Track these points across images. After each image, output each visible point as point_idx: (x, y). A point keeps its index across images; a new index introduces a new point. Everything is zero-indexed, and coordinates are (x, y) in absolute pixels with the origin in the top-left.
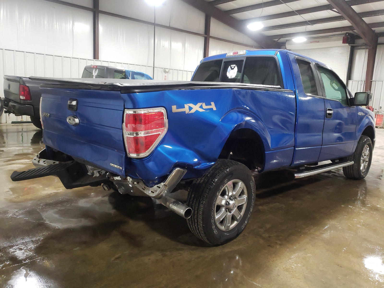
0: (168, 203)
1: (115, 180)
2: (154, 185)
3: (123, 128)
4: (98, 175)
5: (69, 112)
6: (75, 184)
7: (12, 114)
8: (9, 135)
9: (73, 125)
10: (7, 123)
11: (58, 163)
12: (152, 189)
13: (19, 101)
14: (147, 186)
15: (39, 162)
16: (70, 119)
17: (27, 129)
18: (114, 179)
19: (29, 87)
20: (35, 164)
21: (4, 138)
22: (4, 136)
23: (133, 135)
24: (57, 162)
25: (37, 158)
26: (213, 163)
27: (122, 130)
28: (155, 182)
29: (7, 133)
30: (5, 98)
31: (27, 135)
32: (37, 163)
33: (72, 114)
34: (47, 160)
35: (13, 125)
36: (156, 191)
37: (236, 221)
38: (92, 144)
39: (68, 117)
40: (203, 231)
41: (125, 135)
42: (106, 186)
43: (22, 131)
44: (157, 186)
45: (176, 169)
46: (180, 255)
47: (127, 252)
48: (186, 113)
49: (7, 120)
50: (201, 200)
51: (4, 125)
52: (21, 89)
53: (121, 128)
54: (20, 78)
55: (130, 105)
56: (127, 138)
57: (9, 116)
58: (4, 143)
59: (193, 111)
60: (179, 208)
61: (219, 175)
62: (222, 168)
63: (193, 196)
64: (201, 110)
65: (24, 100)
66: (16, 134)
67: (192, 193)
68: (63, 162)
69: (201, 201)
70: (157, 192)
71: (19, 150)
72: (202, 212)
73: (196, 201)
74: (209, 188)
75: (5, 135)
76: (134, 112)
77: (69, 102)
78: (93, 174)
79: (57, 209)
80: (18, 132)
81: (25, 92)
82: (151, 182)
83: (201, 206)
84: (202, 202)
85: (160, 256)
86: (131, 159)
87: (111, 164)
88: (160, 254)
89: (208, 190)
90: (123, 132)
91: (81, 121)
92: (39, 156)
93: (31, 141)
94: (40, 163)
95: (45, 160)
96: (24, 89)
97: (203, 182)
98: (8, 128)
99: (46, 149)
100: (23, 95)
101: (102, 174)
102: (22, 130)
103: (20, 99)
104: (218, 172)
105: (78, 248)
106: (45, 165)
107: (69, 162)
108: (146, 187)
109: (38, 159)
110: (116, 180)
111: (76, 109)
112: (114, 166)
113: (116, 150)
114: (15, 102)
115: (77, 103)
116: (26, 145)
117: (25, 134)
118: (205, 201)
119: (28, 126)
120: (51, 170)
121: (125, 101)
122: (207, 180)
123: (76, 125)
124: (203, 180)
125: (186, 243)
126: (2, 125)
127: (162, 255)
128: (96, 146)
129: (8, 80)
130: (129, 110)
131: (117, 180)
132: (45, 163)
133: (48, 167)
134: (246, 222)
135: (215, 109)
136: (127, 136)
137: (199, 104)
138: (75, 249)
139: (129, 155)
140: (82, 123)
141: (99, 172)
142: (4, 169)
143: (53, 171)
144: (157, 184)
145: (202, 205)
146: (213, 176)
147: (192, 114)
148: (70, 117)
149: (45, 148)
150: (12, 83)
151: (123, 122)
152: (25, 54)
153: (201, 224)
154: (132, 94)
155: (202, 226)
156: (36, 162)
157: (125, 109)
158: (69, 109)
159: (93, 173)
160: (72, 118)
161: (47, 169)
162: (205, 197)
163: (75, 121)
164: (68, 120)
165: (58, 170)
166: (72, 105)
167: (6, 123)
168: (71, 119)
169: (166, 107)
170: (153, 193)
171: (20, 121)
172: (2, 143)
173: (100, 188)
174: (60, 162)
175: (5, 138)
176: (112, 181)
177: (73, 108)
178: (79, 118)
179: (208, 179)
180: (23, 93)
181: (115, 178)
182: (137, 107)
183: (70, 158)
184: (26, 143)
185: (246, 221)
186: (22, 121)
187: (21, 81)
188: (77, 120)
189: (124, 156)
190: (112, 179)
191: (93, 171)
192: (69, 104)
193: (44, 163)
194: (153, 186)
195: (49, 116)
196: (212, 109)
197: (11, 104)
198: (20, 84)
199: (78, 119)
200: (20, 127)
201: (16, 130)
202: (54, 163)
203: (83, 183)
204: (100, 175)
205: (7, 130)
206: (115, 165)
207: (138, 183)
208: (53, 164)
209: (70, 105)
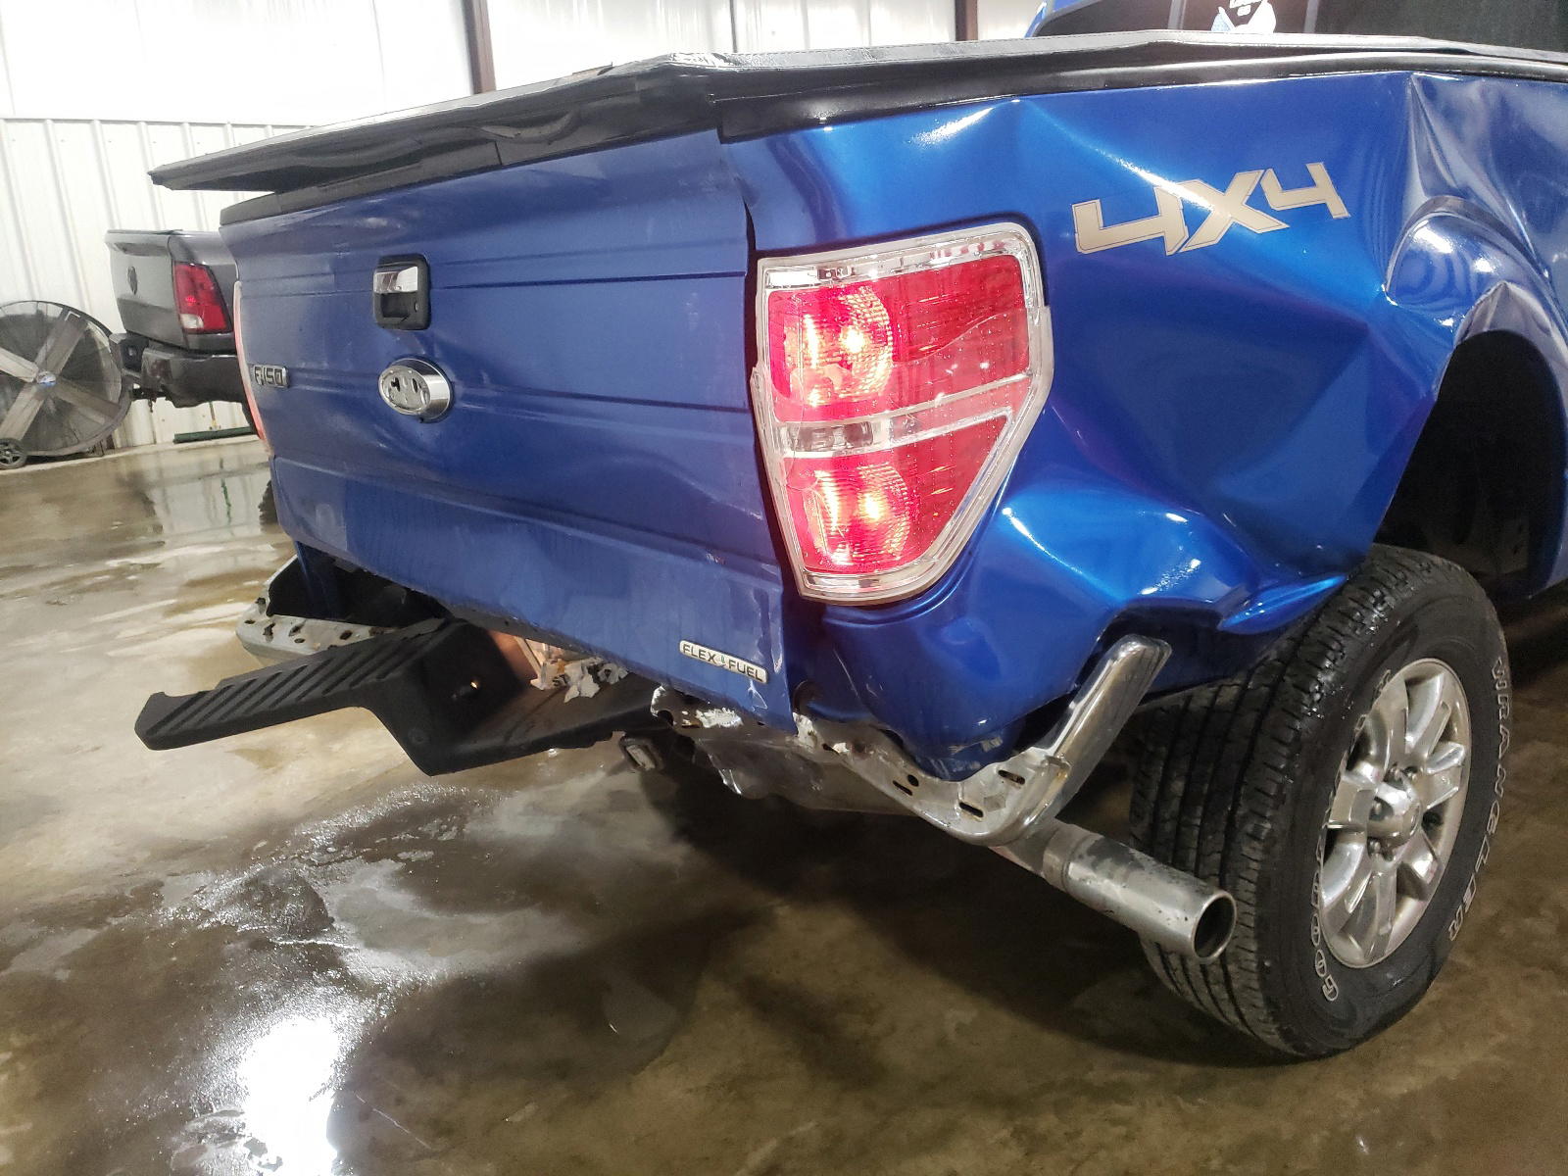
0: (1051, 859)
1: (707, 726)
2: (977, 765)
3: (756, 405)
4: (590, 688)
5: (387, 339)
6: (469, 747)
7: (161, 400)
8: (171, 490)
9: (422, 419)
10: (158, 441)
11: (368, 636)
12: (965, 791)
13: (181, 342)
14: (932, 772)
15: (269, 632)
16: (396, 384)
17: (240, 458)
18: (698, 726)
19: (213, 269)
20: (254, 649)
21: (156, 508)
22: (151, 499)
23: (830, 447)
24: (362, 633)
25: (261, 612)
26: (1327, 583)
27: (749, 416)
28: (986, 746)
29: (162, 483)
30: (129, 332)
31: (245, 487)
32: (262, 640)
33: (407, 351)
34: (311, 622)
35: (180, 451)
36: (995, 803)
37: (1412, 897)
38: (545, 524)
39: (384, 373)
40: (1260, 995)
41: (777, 452)
42: (645, 749)
43: (220, 473)
44: (1003, 774)
45: (1123, 655)
46: (1128, 1138)
47: (807, 1128)
48: (1171, 248)
49: (157, 430)
50: (1240, 812)
51: (146, 454)
52: (183, 284)
53: (741, 402)
54: (170, 233)
55: (792, 225)
56: (792, 472)
57: (152, 411)
58: (158, 529)
59: (1209, 234)
60: (1143, 891)
61: (1342, 647)
62: (1352, 604)
63: (1178, 786)
64: (1260, 224)
65: (198, 331)
66: (198, 485)
67: (1166, 768)
68: (389, 626)
69: (1245, 818)
70: (1005, 812)
71: (206, 559)
72: (1252, 887)
73: (1204, 818)
74: (1291, 735)
75: (155, 495)
76: (822, 274)
77: (378, 278)
78: (561, 685)
79: (397, 860)
80: (205, 476)
81: (201, 294)
82: (956, 749)
83: (1246, 850)
84: (1249, 828)
85: (1004, 1144)
86: (819, 608)
87: (683, 643)
88: (1005, 1133)
89: (1285, 751)
90: (761, 431)
91: (460, 389)
92: (268, 601)
93: (259, 513)
94: (273, 642)
95: (298, 621)
96: (192, 280)
97: (1239, 700)
98: (165, 462)
99: (301, 559)
100: (194, 311)
101: (613, 680)
102: (222, 467)
103: (184, 330)
104: (1333, 629)
105: (530, 1108)
106: (304, 650)
107: (427, 627)
108: (920, 775)
109: (264, 618)
110: (712, 728)
111: (421, 321)
112: (707, 658)
113: (711, 557)
114: (167, 346)
115: (427, 281)
116: (242, 532)
117: (233, 483)
118: (1271, 820)
119: (244, 450)
120: (333, 679)
121: (749, 197)
122: (1264, 690)
123: (436, 413)
124: (1234, 690)
125: (1129, 1043)
126: (136, 455)
127: (1017, 1134)
128: (571, 532)
129: (125, 248)
130: (787, 260)
131: (717, 729)
132: (302, 641)
133: (321, 662)
134: (1468, 897)
135: (1338, 209)
136: (790, 453)
137: (1244, 183)
138: (518, 1118)
139: (808, 585)
140: (467, 398)
141: (593, 671)
142: (144, 656)
143: (343, 687)
144: (1001, 755)
145: (1256, 844)
146: (1302, 659)
147: (1204, 251)
148: (397, 368)
149: (295, 557)
150: (141, 263)
151: (751, 359)
152: (188, 131)
153: (1251, 956)
154: (795, 137)
155: (1254, 965)
156: (256, 635)
157: (761, 262)
158: (384, 326)
159: (561, 679)
160: (407, 376)
161: (316, 671)
162: (1268, 795)
163: (426, 391)
164: (384, 392)
165: (372, 679)
166: (399, 295)
167: (155, 442)
168: (403, 383)
169: (1033, 217)
170: (979, 813)
171: (207, 429)
172: (150, 530)
173: (606, 753)
174: (379, 630)
175: (158, 509)
176: (684, 732)
177: (406, 316)
178: (449, 372)
179: (1268, 681)
180: (190, 301)
181: (703, 719)
182: (843, 235)
183: (425, 607)
184: (242, 525)
185: (1468, 890)
186: (214, 430)
187: (174, 246)
188: (438, 387)
189: (776, 591)
190: (688, 722)
191: (561, 669)
192: (381, 291)
193: (297, 641)
194: (975, 771)
195: (285, 383)
196: (1322, 209)
197: (151, 355)
198: (174, 262)
199: (445, 376)
200: (209, 455)
201: (196, 471)
202: (346, 635)
203: (514, 741)
204: (603, 685)
205: (160, 471)
206: (713, 652)
207: (859, 749)
208: (344, 643)
209: (385, 298)
